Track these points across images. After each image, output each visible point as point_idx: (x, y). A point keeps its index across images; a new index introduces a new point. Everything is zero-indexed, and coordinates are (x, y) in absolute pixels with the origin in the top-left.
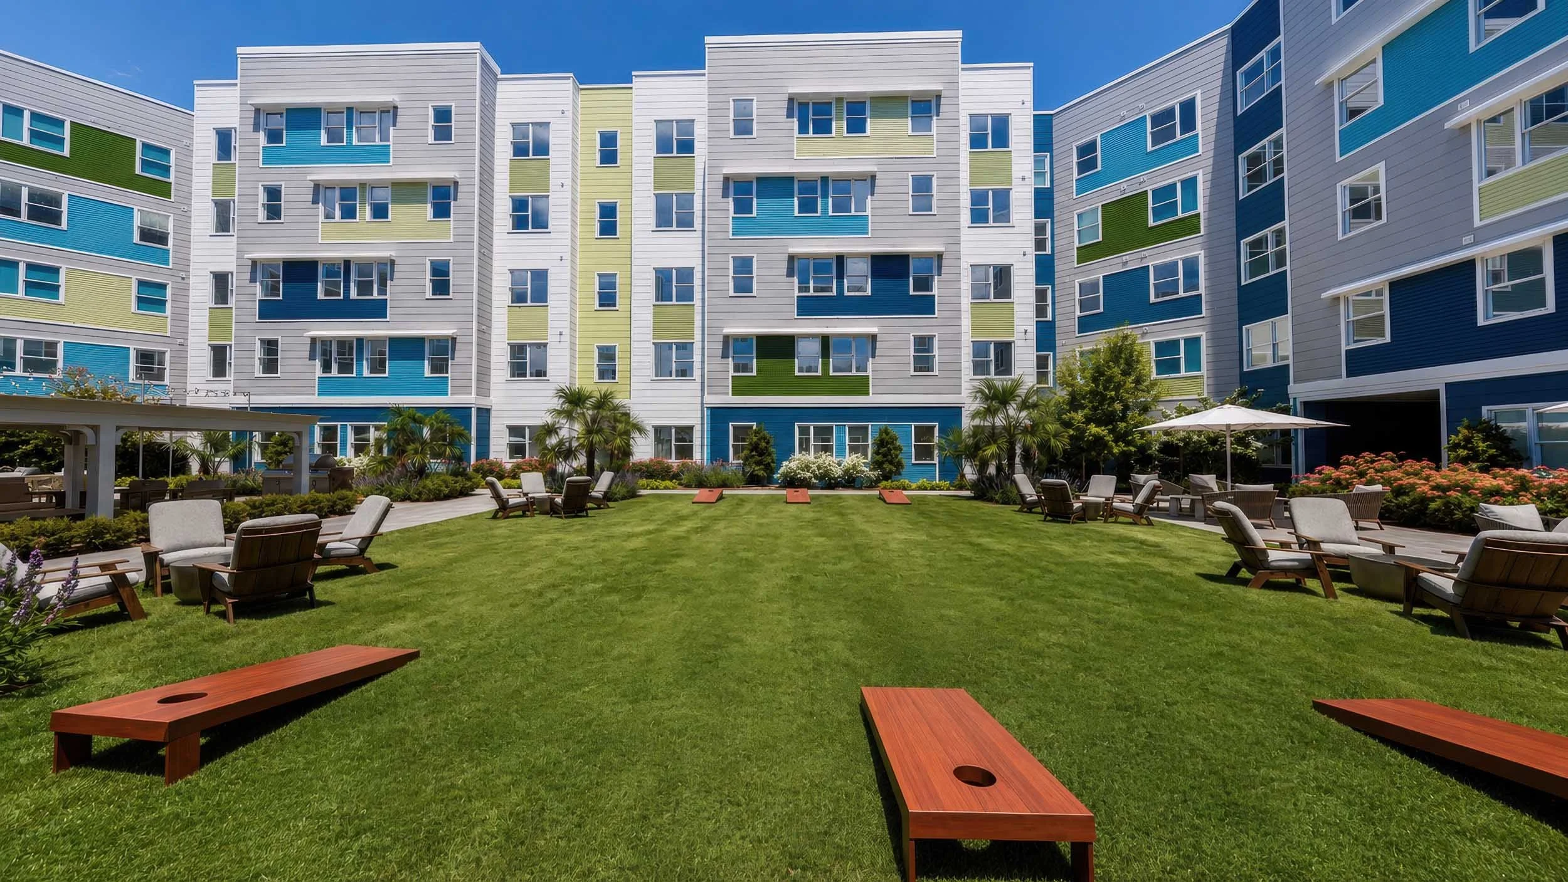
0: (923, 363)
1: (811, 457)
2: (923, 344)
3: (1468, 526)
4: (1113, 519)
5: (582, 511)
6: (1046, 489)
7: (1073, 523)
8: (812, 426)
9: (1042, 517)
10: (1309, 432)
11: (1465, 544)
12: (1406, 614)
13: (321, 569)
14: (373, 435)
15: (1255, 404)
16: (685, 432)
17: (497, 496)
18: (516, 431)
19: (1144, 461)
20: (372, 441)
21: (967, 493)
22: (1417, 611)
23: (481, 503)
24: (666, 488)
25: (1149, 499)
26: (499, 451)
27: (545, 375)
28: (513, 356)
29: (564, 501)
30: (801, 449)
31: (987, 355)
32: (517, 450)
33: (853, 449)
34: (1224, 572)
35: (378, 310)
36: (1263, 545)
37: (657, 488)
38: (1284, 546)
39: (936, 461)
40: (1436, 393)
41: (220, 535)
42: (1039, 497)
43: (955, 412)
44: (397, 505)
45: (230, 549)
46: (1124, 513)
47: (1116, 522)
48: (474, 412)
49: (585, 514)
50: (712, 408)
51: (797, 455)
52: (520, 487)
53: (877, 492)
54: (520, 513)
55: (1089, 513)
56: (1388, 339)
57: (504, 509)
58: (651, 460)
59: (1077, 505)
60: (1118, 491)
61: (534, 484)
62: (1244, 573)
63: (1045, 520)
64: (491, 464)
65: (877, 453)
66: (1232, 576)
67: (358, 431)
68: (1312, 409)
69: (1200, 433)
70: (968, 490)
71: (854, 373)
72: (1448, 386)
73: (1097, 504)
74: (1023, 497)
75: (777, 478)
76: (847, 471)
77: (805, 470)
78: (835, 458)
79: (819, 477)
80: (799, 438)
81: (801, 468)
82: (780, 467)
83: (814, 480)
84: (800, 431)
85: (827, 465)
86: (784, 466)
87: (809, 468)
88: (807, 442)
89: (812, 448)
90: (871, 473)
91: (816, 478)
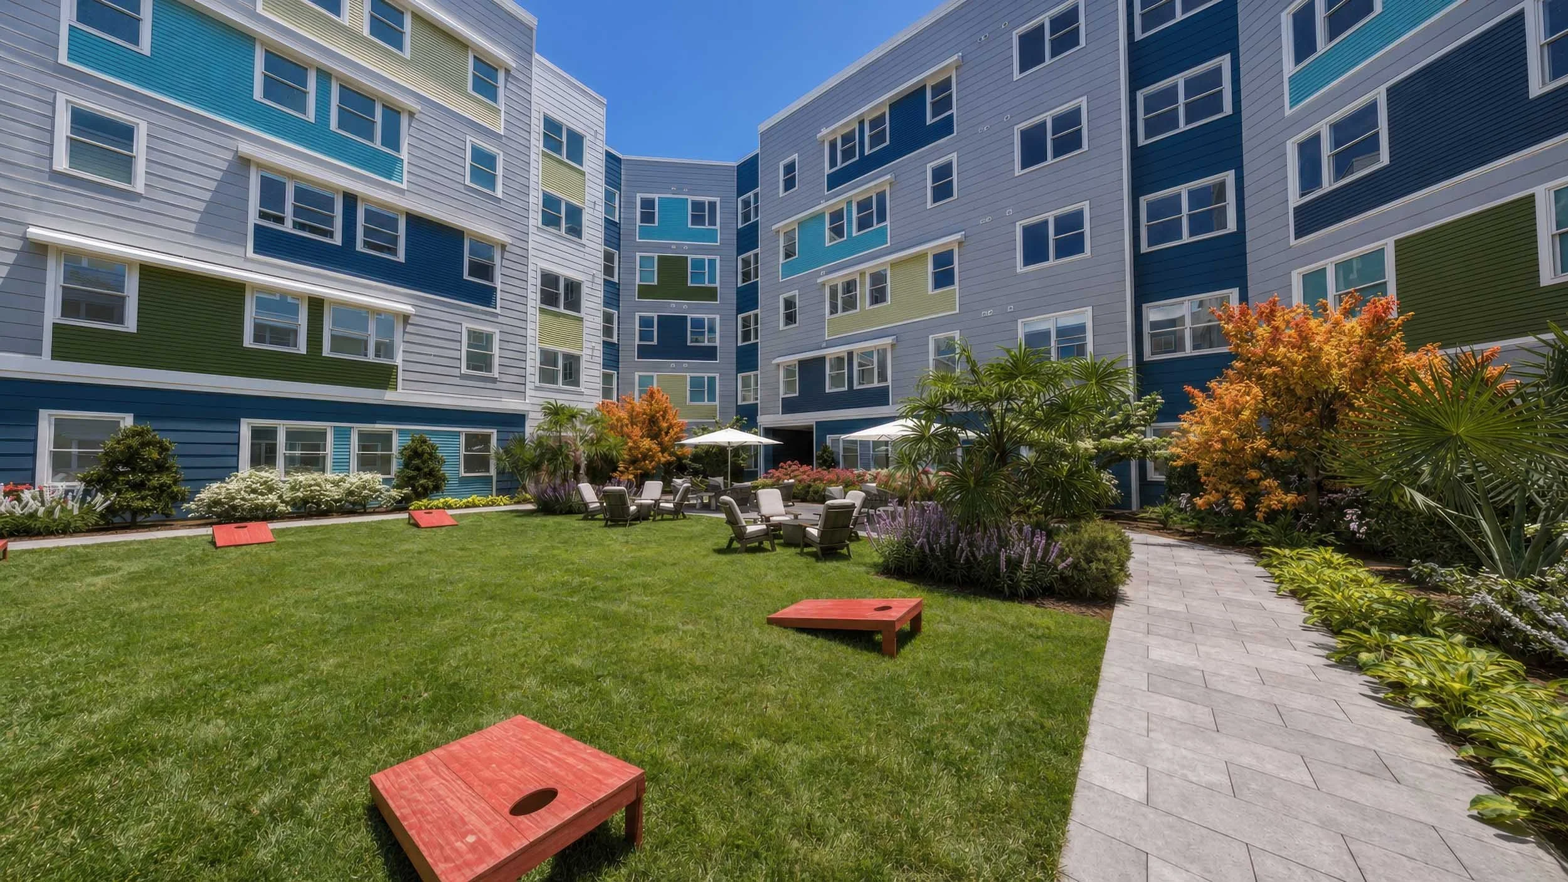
0: (480, 361)
1: (275, 475)
2: (480, 340)
3: (822, 499)
4: (659, 518)
6: (606, 496)
7: (630, 525)
8: (282, 427)
9: (603, 523)
10: (766, 446)
11: (820, 508)
12: (802, 554)
15: (743, 428)
19: (679, 467)
21: (530, 507)
22: (806, 550)
25: (684, 497)
30: (255, 462)
31: (555, 365)
33: (365, 464)
34: (725, 546)
36: (744, 524)
38: (755, 522)
39: (493, 472)
40: (811, 427)
42: (602, 504)
43: (517, 420)
46: (669, 512)
47: (662, 520)
51: (245, 470)
53: (405, 516)
55: (644, 514)
56: (797, 394)
59: (633, 508)
60: (664, 492)
62: (736, 545)
63: (606, 525)
65: (407, 465)
66: (728, 550)
68: (769, 432)
69: (714, 446)
70: (531, 503)
71: (371, 358)
72: (817, 423)
73: (649, 506)
74: (586, 505)
75: (189, 511)
76: (350, 493)
77: (262, 494)
78: (329, 475)
79: (293, 502)
80: (252, 444)
81: (254, 491)
82: (199, 492)
83: (282, 507)
84: (256, 433)
85: (314, 485)
86: (211, 491)
87: (271, 490)
88: (271, 451)
89: (280, 461)
90: (394, 493)
91: (287, 503)
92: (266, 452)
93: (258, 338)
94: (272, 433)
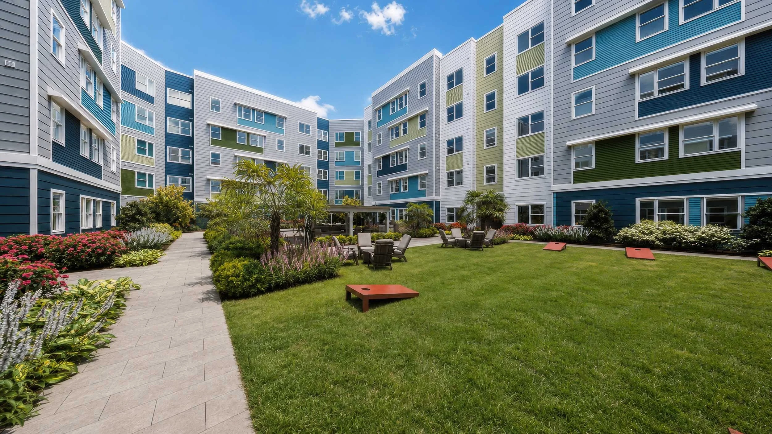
1: (653, 225)
5: (480, 248)
8: (656, 200)
13: (393, 258)
14: (404, 213)
16: (538, 209)
17: (444, 238)
18: (450, 210)
20: (404, 215)
23: (437, 241)
24: (525, 240)
26: (444, 219)
27: (462, 184)
28: (449, 178)
29: (472, 242)
30: (643, 217)
32: (450, 218)
33: (713, 220)
35: (404, 167)
37: (519, 239)
41: (370, 244)
44: (412, 238)
45: (373, 248)
48: (435, 203)
49: (481, 249)
50: (557, 193)
51: (638, 222)
52: (451, 234)
53: (754, 259)
54: (452, 246)
57: (446, 244)
58: (516, 225)
61: (457, 234)
64: (442, 224)
67: (401, 211)
71: (716, 151)
75: (616, 240)
76: (702, 238)
77: (647, 235)
78: (686, 226)
79: (663, 240)
80: (641, 210)
81: (643, 233)
82: (619, 232)
83: (657, 242)
84: (643, 204)
85: (676, 232)
86: (624, 232)
87: (652, 233)
88: (651, 213)
89: (656, 218)
90: (740, 241)
91: (660, 241)
92: (648, 214)
93: (642, 157)
94: (651, 204)
